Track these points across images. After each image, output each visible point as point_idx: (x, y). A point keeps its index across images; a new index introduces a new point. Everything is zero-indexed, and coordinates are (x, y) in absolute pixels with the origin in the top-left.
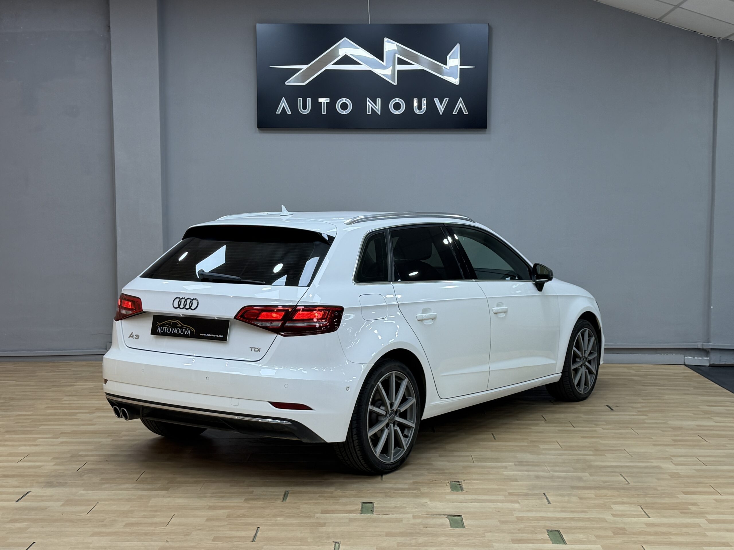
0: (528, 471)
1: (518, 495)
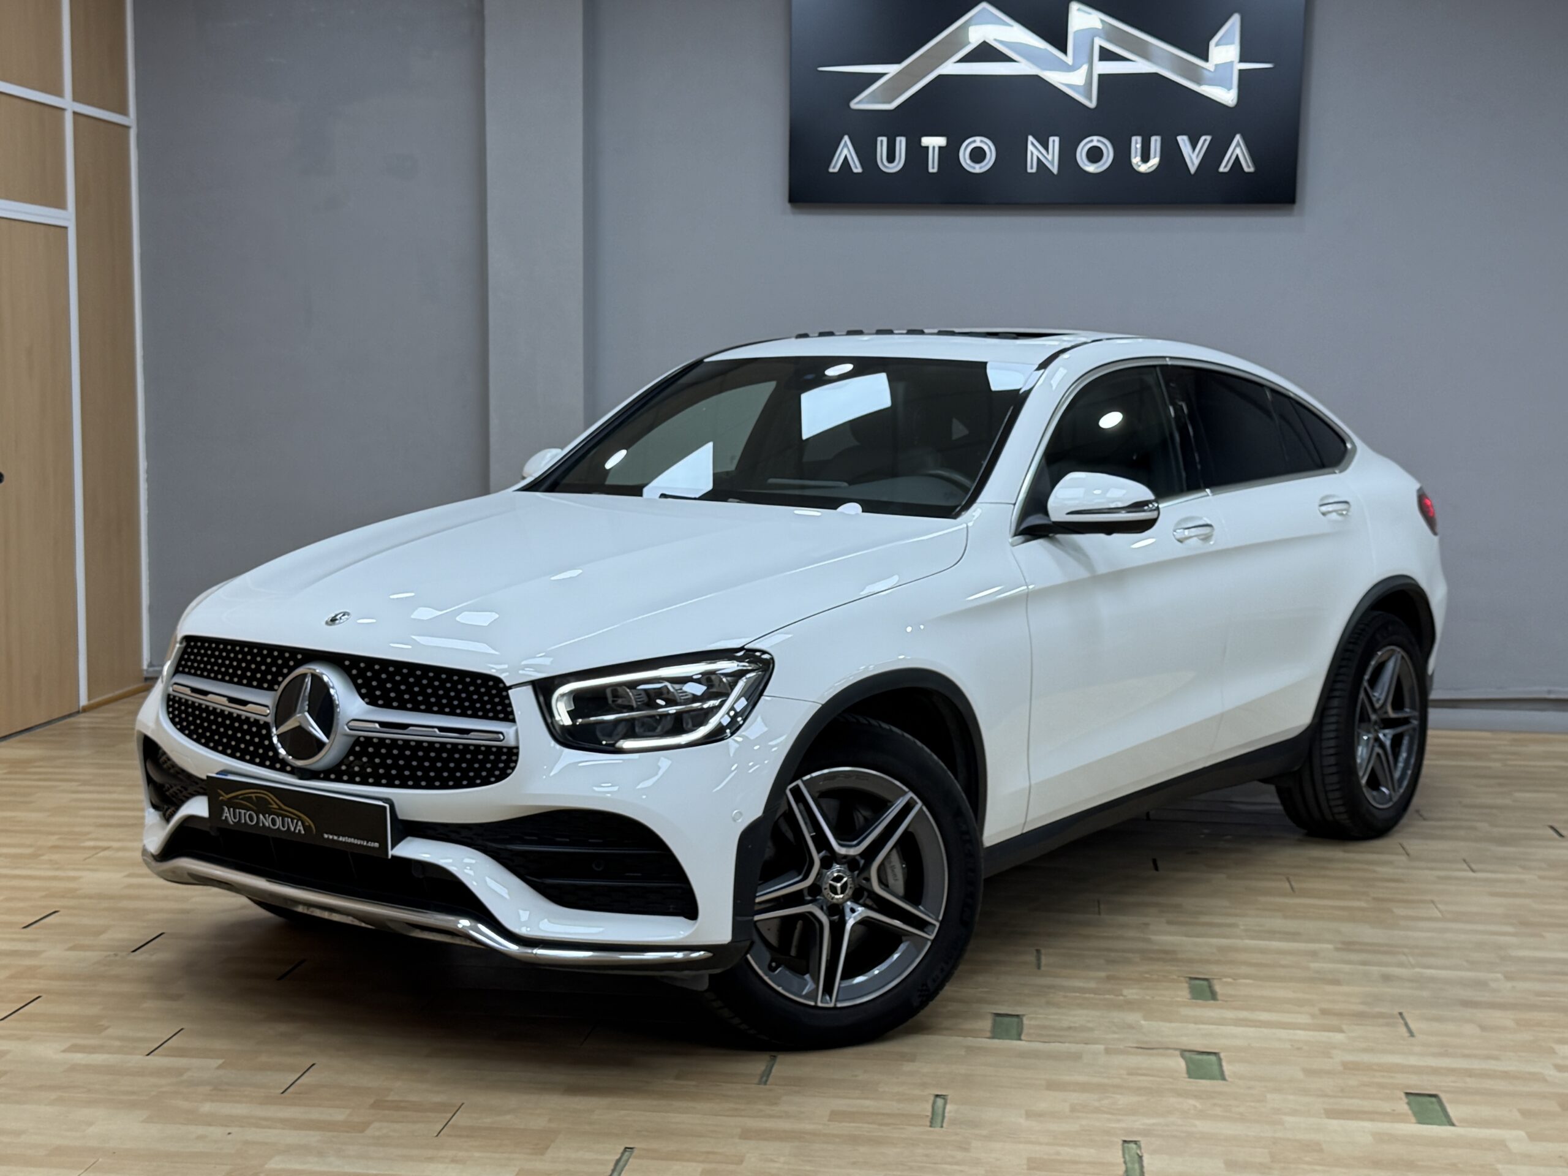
0: (1364, 963)
1: (1340, 1014)
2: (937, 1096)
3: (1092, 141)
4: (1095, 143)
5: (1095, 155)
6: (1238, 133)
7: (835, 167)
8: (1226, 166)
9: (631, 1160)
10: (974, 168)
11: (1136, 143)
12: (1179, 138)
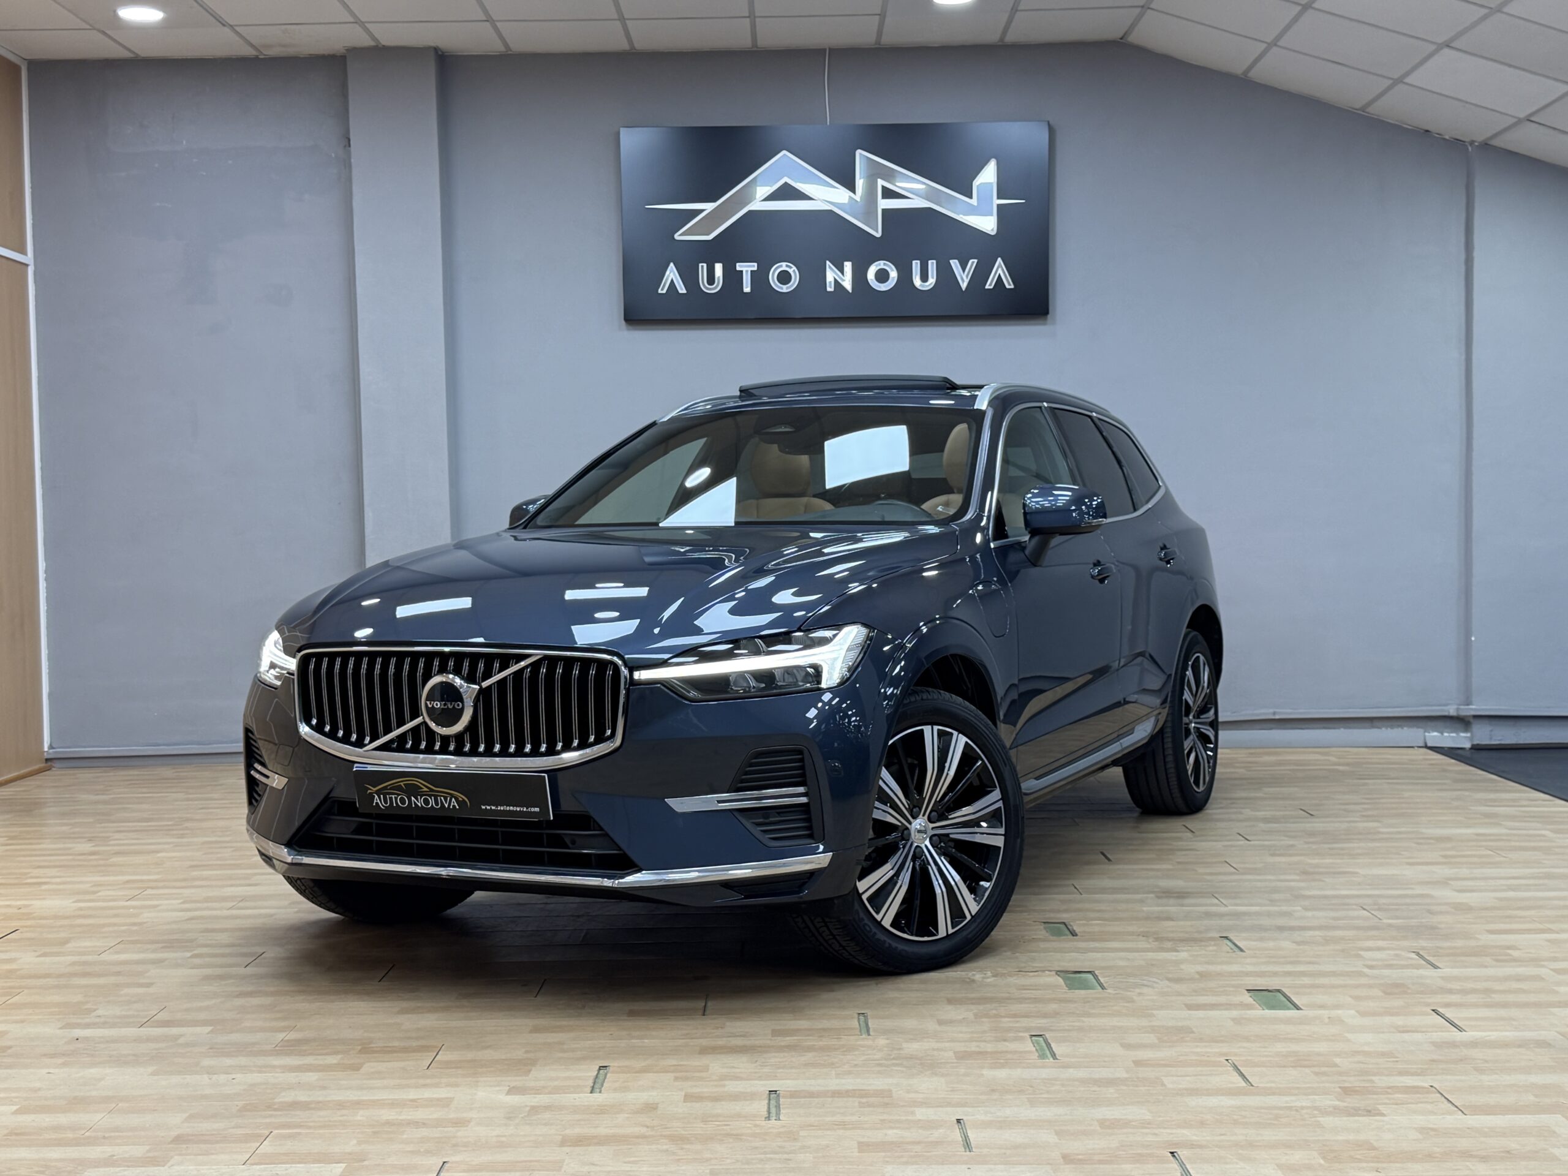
2: (859, 1014)
3: (880, 265)
4: (882, 267)
5: (882, 276)
6: (999, 257)
7: (663, 290)
8: (990, 285)
9: (608, 1075)
10: (782, 289)
11: (916, 265)
12: (951, 261)
